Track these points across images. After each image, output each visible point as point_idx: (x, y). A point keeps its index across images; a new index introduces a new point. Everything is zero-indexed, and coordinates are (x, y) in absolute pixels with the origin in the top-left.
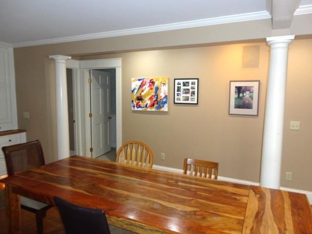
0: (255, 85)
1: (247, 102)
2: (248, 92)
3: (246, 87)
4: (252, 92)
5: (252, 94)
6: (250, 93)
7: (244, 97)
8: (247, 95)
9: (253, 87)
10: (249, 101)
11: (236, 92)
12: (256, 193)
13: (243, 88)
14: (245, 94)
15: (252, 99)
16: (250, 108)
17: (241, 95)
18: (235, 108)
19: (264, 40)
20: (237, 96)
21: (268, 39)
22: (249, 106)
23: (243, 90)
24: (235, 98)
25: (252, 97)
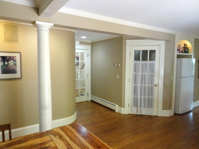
0: (17, 56)
1: (12, 68)
2: (12, 61)
3: (10, 57)
4: (16, 61)
5: (15, 62)
6: (14, 61)
7: (9, 65)
8: (11, 63)
9: (16, 57)
10: (13, 68)
11: (1, 60)
12: (55, 136)
13: (8, 57)
14: (9, 63)
15: (16, 66)
16: (15, 73)
17: (6, 63)
18: (2, 73)
19: (34, 23)
20: (2, 64)
21: (37, 22)
22: (14, 72)
23: (7, 59)
24: (1, 66)
25: (15, 65)
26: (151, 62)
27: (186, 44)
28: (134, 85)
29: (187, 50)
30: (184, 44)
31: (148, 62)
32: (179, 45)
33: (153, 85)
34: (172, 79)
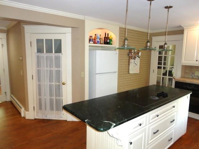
26: (57, 54)
27: (108, 34)
28: (39, 83)
29: (108, 41)
30: (106, 34)
31: (53, 55)
32: (95, 35)
33: (61, 84)
34: (83, 76)
